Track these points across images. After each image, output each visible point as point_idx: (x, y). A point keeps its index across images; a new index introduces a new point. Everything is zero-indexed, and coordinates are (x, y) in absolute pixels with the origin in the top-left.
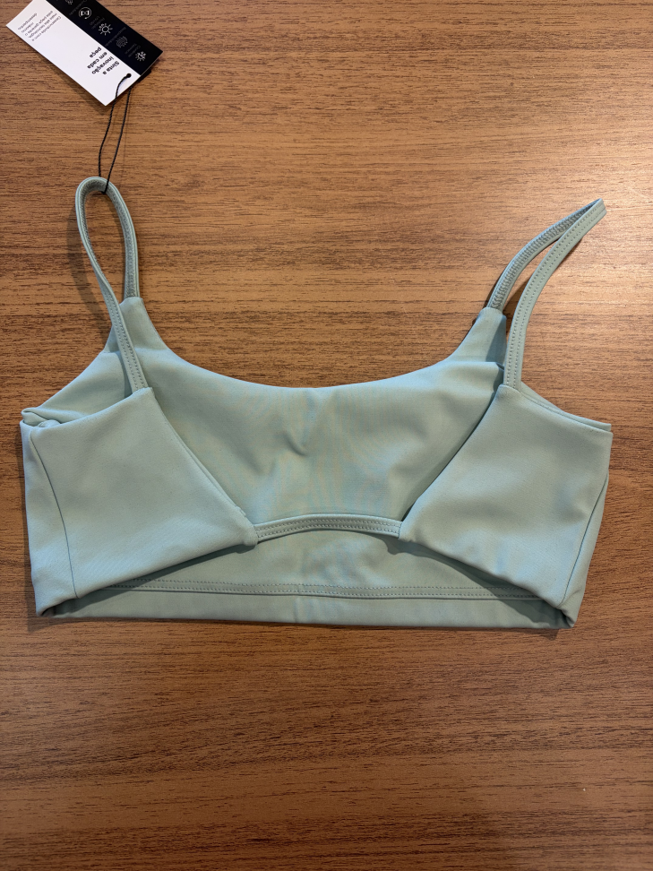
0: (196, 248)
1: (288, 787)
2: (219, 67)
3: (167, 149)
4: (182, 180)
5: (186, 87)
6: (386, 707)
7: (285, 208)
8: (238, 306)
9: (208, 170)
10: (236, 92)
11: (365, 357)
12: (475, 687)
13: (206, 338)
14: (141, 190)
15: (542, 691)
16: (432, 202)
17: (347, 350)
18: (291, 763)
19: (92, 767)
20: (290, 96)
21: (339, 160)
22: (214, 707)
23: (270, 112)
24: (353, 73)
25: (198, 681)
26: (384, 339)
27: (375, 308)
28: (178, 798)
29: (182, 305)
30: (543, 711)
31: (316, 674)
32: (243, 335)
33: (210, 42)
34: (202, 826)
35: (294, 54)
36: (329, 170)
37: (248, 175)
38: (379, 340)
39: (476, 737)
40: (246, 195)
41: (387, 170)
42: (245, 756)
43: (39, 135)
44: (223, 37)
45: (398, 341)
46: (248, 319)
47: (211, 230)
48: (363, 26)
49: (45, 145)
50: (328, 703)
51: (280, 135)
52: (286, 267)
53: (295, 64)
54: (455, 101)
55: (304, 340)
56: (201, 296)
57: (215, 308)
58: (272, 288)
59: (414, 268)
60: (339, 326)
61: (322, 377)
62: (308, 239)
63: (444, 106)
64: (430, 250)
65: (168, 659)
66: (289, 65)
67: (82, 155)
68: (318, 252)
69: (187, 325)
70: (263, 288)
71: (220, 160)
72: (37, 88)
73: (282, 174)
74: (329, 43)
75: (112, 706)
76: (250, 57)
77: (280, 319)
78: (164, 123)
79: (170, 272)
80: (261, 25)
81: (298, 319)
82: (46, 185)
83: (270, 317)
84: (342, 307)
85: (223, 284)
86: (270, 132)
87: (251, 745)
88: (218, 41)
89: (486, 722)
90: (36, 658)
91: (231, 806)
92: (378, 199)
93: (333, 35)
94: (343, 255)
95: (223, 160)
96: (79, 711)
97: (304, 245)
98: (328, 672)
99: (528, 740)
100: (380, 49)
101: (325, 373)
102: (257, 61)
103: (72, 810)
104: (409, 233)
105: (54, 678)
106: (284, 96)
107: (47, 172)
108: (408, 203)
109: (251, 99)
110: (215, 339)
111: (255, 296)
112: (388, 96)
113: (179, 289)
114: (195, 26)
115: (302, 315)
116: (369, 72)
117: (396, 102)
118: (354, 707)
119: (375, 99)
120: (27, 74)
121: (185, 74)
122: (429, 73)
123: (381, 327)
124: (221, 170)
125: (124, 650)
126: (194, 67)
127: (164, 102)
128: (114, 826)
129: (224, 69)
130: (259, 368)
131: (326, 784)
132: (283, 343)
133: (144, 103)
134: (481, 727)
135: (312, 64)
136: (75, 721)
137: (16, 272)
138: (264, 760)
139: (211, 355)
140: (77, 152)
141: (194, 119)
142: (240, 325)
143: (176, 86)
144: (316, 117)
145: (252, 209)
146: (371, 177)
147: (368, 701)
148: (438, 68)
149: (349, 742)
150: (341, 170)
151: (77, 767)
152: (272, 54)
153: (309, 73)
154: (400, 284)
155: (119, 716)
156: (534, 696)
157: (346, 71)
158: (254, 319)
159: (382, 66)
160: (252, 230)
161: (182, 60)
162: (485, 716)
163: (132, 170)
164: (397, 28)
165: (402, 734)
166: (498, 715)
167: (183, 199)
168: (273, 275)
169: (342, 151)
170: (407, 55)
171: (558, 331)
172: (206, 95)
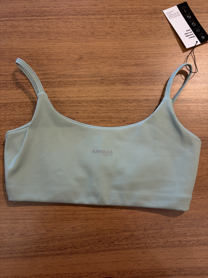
0: (82, 79)
1: (117, 260)
2: (88, 21)
3: (72, 47)
4: (76, 57)
5: (77, 27)
6: (149, 232)
7: (111, 66)
8: (96, 98)
9: (85, 54)
10: (94, 28)
11: (138, 114)
12: (179, 225)
13: (86, 109)
14: (63, 61)
15: (202, 226)
16: (159, 63)
17: (132, 112)
18: (118, 251)
19: (51, 253)
20: (111, 30)
21: (128, 50)
22: (91, 232)
23: (105, 35)
24: (132, 22)
25: (86, 223)
26: (145, 108)
27: (141, 98)
28: (80, 263)
29: (78, 98)
30: (203, 233)
31: (125, 221)
32: (98, 108)
33: (85, 13)
34: (88, 273)
35: (112, 16)
36: (125, 53)
37: (98, 55)
38: (143, 109)
39: (180, 242)
40: (98, 62)
41: (144, 53)
42: (102, 249)
43: (30, 43)
44: (89, 11)
45: (150, 109)
46: (99, 102)
47: (87, 73)
48: (134, 7)
49: (32, 46)
50: (130, 231)
51: (108, 42)
52: (111, 85)
53: (113, 19)
54: (166, 30)
55: (118, 109)
56: (84, 95)
57: (88, 99)
58: (107, 92)
59: (154, 85)
60: (130, 104)
61: (124, 121)
62: (118, 76)
63: (162, 32)
64: (159, 79)
65: (75, 216)
66: (111, 20)
67: (44, 50)
68: (122, 80)
69: (79, 105)
70: (104, 92)
71: (89, 50)
72: (29, 28)
73: (109, 55)
74: (124, 12)
75: (57, 232)
76: (98, 17)
77: (110, 102)
78: (70, 39)
79: (74, 87)
80: (101, 7)
81: (116, 102)
82: (32, 60)
83: (107, 101)
84: (130, 98)
85: (91, 91)
86: (105, 41)
87: (104, 245)
88: (87, 12)
89: (183, 237)
90: (32, 216)
91: (98, 266)
92: (141, 63)
93: (125, 10)
94: (130, 81)
95: (90, 50)
96: (46, 234)
97: (117, 78)
98: (129, 220)
99: (198, 243)
100: (140, 14)
101: (125, 120)
102: (100, 19)
103: (44, 267)
104: (152, 73)
105: (38, 222)
106: (109, 29)
107: (32, 55)
108: (151, 64)
109: (99, 31)
110: (89, 109)
111: (101, 95)
112: (144, 29)
113: (76, 93)
114: (80, 8)
115: (117, 100)
116: (137, 21)
117: (146, 31)
118: (138, 232)
119: (139, 30)
120: (25, 24)
121: (77, 23)
122: (157, 21)
123: (144, 104)
124: (89, 54)
125: (60, 213)
126: (80, 21)
127: (70, 32)
128: (59, 273)
129: (90, 21)
130: (103, 119)
131: (130, 258)
132: (111, 110)
133: (64, 33)
134: (182, 238)
135: (118, 19)
136: (45, 237)
137: (23, 88)
138: (109, 250)
139: (87, 114)
140: (42, 49)
141: (80, 37)
142: (97, 104)
143: (74, 27)
144: (120, 36)
145: (100, 66)
146: (139, 55)
147: (143, 230)
148: (160, 20)
149: (137, 244)
150: (129, 53)
151: (45, 253)
152: (105, 16)
153: (118, 22)
154: (149, 90)
155: (59, 235)
156: (199, 228)
157: (130, 21)
158: (101, 102)
159: (141, 19)
160: (100, 73)
161: (76, 18)
162: (183, 235)
163: (60, 54)
164: (146, 7)
165: (155, 241)
166: (187, 234)
167: (77, 63)
168: (107, 88)
169: (129, 47)
170: (150, 16)
171: (203, 105)
172: (84, 30)
